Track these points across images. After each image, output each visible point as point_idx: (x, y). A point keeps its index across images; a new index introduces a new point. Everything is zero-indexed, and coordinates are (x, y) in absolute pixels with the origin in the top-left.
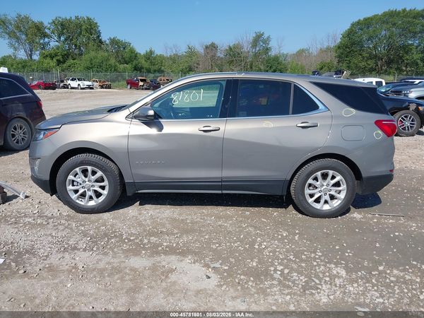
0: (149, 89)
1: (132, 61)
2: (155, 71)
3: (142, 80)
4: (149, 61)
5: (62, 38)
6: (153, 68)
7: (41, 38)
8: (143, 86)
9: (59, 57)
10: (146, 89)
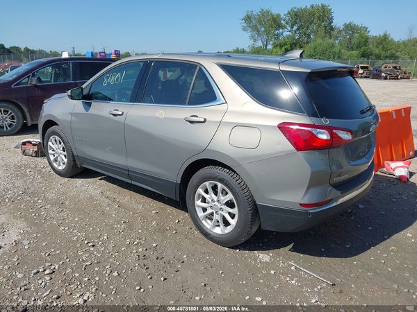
0: (368, 77)
1: (361, 47)
2: (387, 57)
3: (362, 68)
4: (380, 47)
5: (295, 28)
6: (383, 54)
7: (276, 30)
8: (362, 74)
9: (288, 46)
10: (365, 77)
